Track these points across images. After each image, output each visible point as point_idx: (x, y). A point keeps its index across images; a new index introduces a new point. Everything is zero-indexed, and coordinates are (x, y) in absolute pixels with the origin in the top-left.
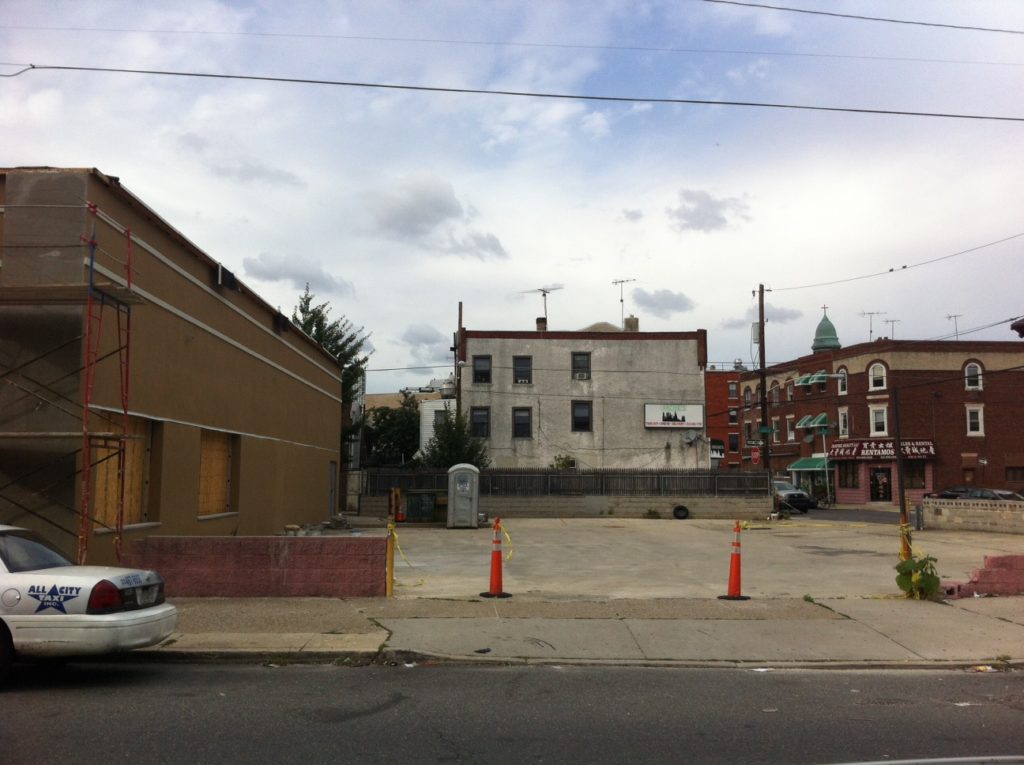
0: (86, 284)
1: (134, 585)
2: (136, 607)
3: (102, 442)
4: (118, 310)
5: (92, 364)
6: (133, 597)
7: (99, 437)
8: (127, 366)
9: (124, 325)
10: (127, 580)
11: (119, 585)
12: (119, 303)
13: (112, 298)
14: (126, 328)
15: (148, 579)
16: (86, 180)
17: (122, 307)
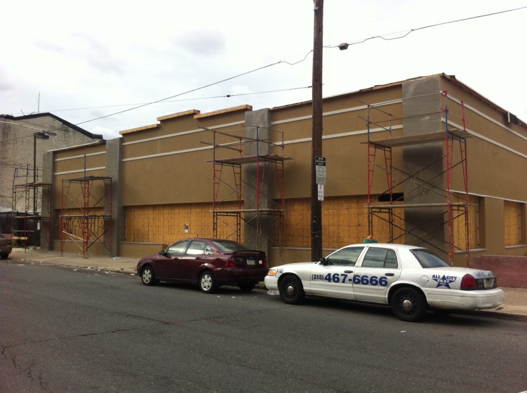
0: (443, 131)
1: (482, 277)
2: (484, 288)
3: (456, 208)
4: (460, 142)
5: (449, 169)
6: (483, 283)
7: (455, 205)
8: (466, 169)
9: (463, 149)
10: (479, 275)
11: (475, 277)
12: (460, 138)
13: (457, 136)
14: (464, 150)
15: (489, 275)
16: (439, 79)
17: (462, 140)
